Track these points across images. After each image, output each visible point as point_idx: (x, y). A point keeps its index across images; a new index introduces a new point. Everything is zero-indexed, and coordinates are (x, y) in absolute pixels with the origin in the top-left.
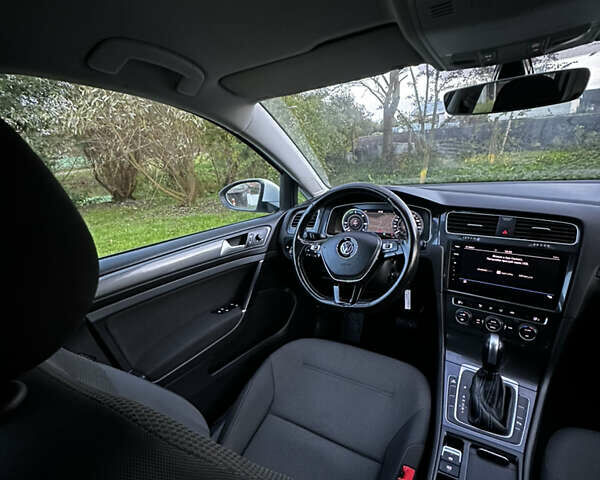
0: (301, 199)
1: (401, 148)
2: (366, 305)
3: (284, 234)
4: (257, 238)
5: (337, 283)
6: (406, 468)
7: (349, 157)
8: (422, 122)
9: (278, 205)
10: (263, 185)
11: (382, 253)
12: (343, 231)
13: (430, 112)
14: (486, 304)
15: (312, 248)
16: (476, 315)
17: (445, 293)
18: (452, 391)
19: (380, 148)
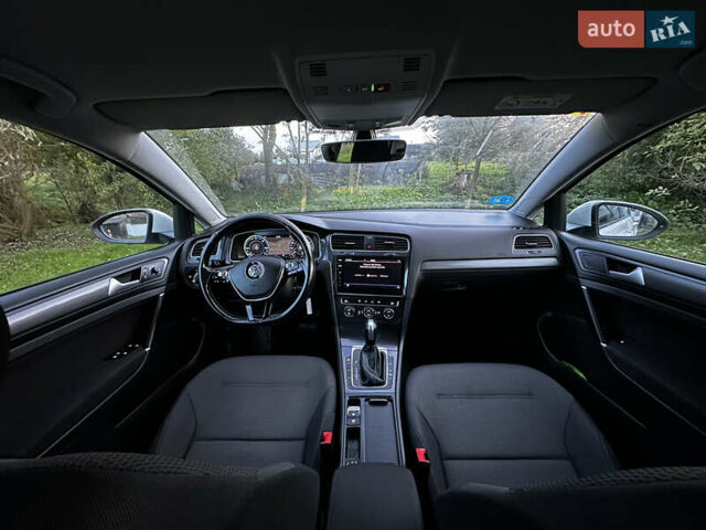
0: (198, 229)
1: (282, 179)
2: (278, 317)
3: (184, 264)
4: (153, 271)
5: (248, 303)
6: (325, 433)
7: (234, 184)
8: (298, 157)
9: (172, 235)
10: (151, 216)
11: (286, 271)
12: (247, 257)
13: (303, 149)
14: (363, 299)
15: (220, 274)
16: (358, 308)
17: (336, 296)
18: (348, 367)
19: (263, 178)
